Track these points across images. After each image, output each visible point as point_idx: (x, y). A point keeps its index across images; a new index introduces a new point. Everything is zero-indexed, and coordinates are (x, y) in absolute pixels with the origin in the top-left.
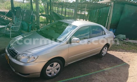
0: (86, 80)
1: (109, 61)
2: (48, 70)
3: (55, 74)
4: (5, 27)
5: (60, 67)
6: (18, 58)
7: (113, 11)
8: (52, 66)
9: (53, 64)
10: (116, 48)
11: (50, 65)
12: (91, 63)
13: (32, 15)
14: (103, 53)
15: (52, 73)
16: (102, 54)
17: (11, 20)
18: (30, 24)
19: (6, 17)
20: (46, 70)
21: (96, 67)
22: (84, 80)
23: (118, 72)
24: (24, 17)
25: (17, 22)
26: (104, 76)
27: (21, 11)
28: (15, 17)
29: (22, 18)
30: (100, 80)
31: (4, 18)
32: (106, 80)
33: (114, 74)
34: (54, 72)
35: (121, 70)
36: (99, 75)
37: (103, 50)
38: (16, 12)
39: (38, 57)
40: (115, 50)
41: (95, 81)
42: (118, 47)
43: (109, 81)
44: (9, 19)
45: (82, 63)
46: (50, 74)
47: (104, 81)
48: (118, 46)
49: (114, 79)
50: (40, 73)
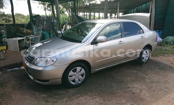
0: (120, 88)
1: (153, 68)
2: (70, 76)
3: (80, 82)
4: (24, 39)
5: (85, 73)
6: (35, 63)
7: (155, 7)
8: (75, 71)
9: (76, 69)
10: (164, 53)
11: (72, 70)
12: (128, 71)
13: (53, 22)
14: (143, 58)
15: (76, 79)
16: (143, 60)
17: (31, 32)
18: (51, 32)
19: (25, 30)
20: (69, 76)
21: (134, 75)
22: (117, 88)
23: (164, 79)
24: (45, 25)
25: (37, 32)
26: (144, 84)
27: (40, 19)
28: (34, 27)
29: (42, 27)
30: (139, 88)
31: (23, 31)
32: (146, 88)
33: (159, 81)
34: (79, 79)
35: (169, 76)
36: (138, 83)
37: (143, 55)
38: (35, 22)
39: (57, 59)
40: (162, 55)
41: (131, 89)
42: (166, 52)
43: (150, 88)
44: (29, 31)
45: (115, 71)
46: (74, 81)
47: (144, 89)
48: (166, 50)
49: (158, 87)
50: (61, 79)
